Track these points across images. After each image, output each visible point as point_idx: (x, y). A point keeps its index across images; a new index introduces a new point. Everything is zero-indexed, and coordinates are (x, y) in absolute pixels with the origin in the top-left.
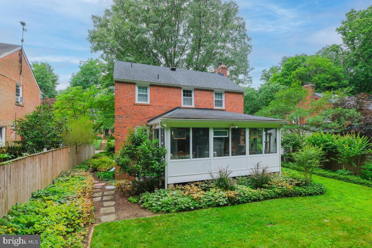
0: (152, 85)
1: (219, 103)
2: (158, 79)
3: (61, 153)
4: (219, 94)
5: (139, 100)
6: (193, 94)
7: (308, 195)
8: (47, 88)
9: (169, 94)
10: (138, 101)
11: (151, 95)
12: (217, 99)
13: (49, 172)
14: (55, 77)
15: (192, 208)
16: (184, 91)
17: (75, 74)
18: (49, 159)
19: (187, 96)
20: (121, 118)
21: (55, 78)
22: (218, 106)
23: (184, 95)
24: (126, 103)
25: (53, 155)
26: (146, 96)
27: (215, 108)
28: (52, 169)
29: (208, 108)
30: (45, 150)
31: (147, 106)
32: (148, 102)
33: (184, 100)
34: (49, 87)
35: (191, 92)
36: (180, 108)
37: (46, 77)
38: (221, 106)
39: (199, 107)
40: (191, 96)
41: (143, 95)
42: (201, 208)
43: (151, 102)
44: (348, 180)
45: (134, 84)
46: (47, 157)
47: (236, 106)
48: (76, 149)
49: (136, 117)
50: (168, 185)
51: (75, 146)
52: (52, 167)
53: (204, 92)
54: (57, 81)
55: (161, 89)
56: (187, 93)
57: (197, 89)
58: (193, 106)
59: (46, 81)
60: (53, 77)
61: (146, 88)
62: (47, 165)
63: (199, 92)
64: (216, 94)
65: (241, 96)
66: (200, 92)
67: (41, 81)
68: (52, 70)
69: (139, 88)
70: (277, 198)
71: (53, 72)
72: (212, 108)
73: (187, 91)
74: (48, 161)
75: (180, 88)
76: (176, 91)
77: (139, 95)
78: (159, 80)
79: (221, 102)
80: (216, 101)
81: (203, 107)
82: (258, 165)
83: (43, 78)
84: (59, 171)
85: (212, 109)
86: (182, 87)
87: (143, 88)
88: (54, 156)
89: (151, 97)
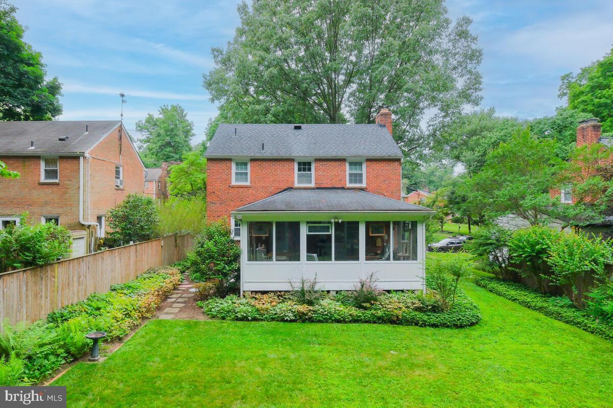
0: (253, 160)
1: (356, 178)
2: (263, 149)
3: (149, 247)
4: (356, 164)
5: (237, 180)
6: (313, 167)
7: (429, 326)
8: (177, 145)
9: (275, 170)
10: (235, 181)
11: (251, 173)
12: (354, 172)
13: (132, 266)
14: (189, 125)
15: (250, 318)
16: (299, 164)
17: (213, 120)
18: (131, 253)
19: (304, 170)
20: (214, 205)
21: (189, 128)
22: (356, 182)
23: (299, 170)
24: (220, 186)
25: (136, 249)
26: (246, 174)
27: (348, 185)
28: (136, 263)
29: (336, 186)
30: (132, 243)
31: (246, 187)
32: (248, 183)
33: (299, 176)
34: (179, 143)
35: (309, 164)
36: (292, 188)
37: (176, 128)
38: (361, 181)
39: (322, 186)
40: (310, 170)
41: (241, 174)
42: (262, 320)
43: (251, 182)
44: (558, 317)
45: (230, 160)
46: (128, 251)
47: (387, 182)
48: (176, 241)
49: (232, 204)
50: (244, 291)
51: (174, 237)
52: (136, 261)
53: (330, 163)
54: (192, 131)
55: (265, 164)
56: (305, 166)
57: (318, 160)
58: (313, 185)
59: (176, 134)
60: (187, 126)
61: (246, 164)
62: (129, 259)
63: (321, 163)
64: (351, 164)
65: (397, 164)
66: (323, 163)
67: (170, 134)
68: (185, 116)
69: (237, 164)
70: (374, 322)
71: (187, 118)
72: (342, 186)
73: (304, 164)
74: (130, 256)
75: (292, 160)
76: (286, 165)
77: (237, 174)
78: (263, 152)
79: (361, 175)
80: (351, 175)
81: (328, 186)
82: (371, 276)
83: (172, 130)
84: (146, 266)
85: (343, 188)
86: (296, 159)
87: (242, 164)
88: (138, 250)
89: (251, 175)
